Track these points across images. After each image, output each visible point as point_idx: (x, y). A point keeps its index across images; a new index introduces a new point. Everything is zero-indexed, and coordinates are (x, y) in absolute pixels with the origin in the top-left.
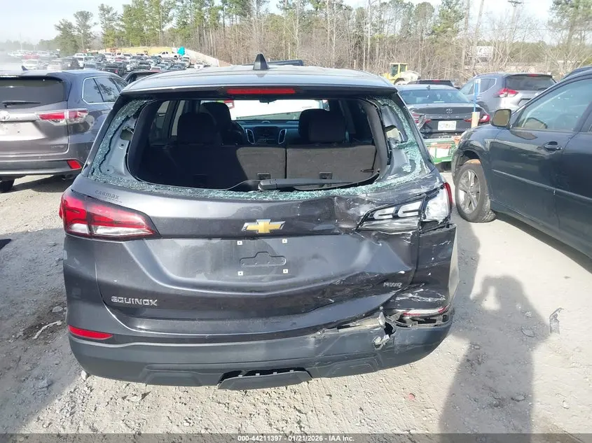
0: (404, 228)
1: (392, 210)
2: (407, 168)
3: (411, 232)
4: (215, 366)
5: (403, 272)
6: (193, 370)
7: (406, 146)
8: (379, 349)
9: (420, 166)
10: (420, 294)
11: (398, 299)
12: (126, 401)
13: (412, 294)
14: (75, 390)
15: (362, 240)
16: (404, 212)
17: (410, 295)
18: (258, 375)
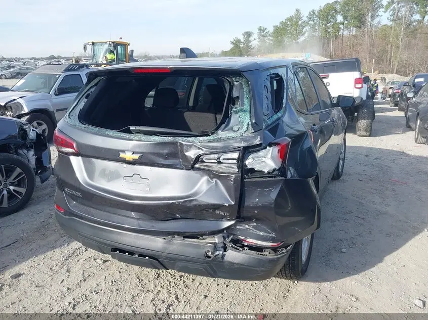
0: (228, 171)
1: (216, 156)
2: (236, 128)
3: (233, 176)
4: (108, 242)
5: (227, 205)
6: (97, 241)
7: (239, 112)
8: (209, 259)
9: (246, 127)
10: (254, 227)
11: (238, 227)
12: (94, 261)
13: (248, 226)
14: (79, 248)
15: (202, 176)
16: (224, 159)
17: (247, 226)
18: (127, 254)
